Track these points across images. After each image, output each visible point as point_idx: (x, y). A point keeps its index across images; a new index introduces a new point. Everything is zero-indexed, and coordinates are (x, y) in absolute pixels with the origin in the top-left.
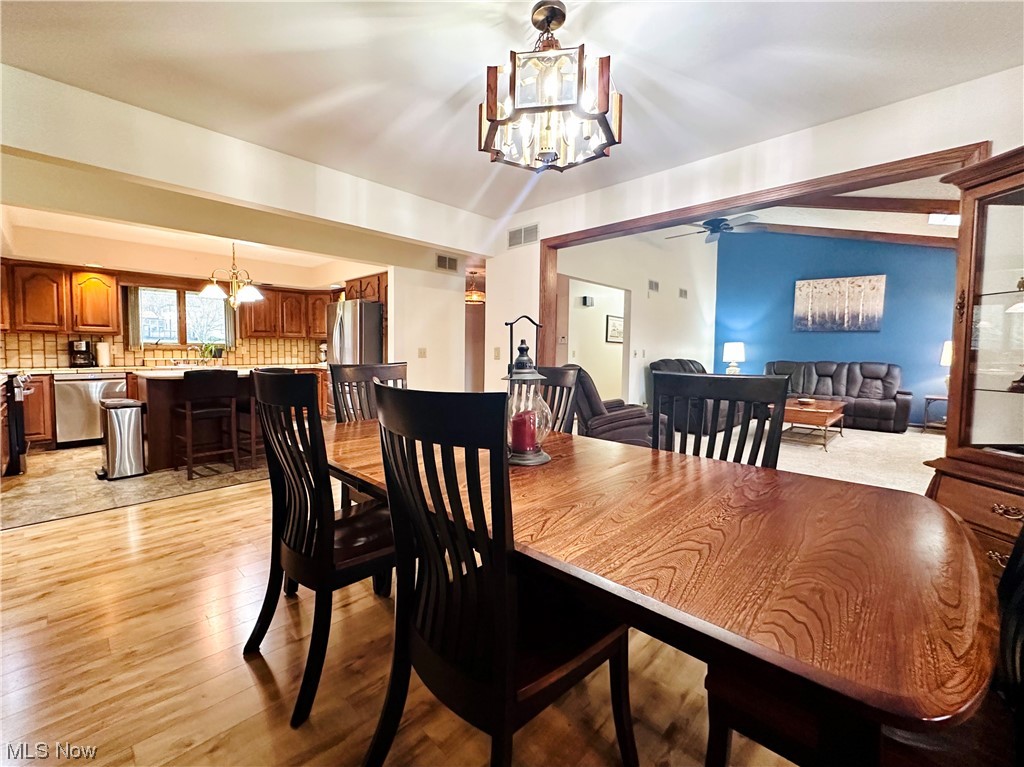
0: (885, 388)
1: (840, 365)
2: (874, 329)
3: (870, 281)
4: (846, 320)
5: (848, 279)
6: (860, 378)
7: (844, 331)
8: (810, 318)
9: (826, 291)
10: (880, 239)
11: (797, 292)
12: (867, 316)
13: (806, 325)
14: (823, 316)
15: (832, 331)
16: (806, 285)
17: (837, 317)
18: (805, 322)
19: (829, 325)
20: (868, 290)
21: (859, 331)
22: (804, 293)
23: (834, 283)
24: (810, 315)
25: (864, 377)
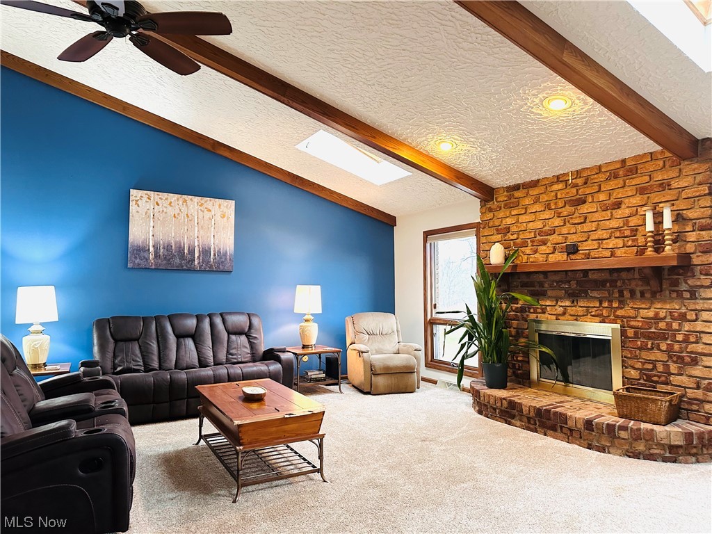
0: (252, 346)
1: (199, 318)
2: (226, 269)
3: (220, 206)
4: (197, 255)
5: (196, 199)
6: (224, 335)
7: (195, 271)
8: (151, 249)
9: (170, 211)
10: (227, 154)
11: (133, 208)
12: (219, 252)
13: (147, 259)
14: (168, 247)
15: (180, 270)
16: (145, 199)
17: (186, 251)
18: (146, 255)
19: (178, 261)
20: (218, 217)
21: (211, 271)
22: (142, 210)
23: (181, 203)
24: (151, 244)
25: (229, 333)
